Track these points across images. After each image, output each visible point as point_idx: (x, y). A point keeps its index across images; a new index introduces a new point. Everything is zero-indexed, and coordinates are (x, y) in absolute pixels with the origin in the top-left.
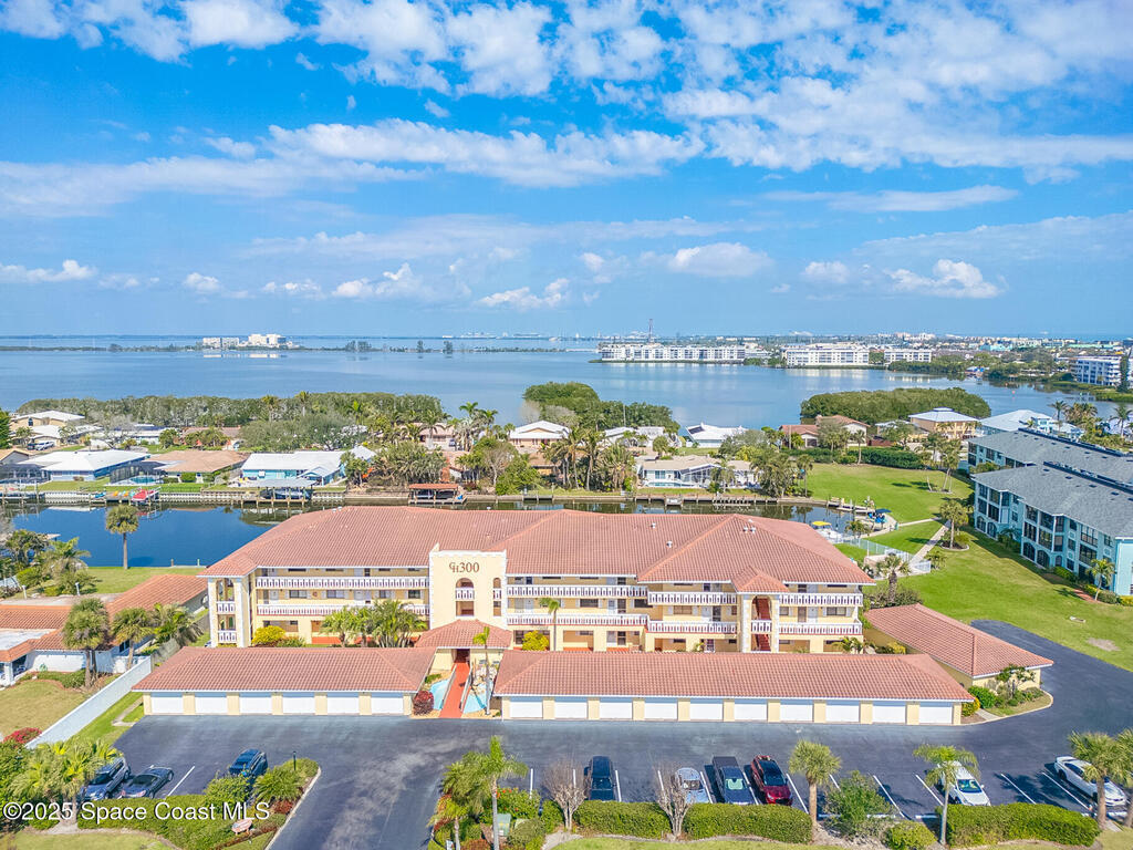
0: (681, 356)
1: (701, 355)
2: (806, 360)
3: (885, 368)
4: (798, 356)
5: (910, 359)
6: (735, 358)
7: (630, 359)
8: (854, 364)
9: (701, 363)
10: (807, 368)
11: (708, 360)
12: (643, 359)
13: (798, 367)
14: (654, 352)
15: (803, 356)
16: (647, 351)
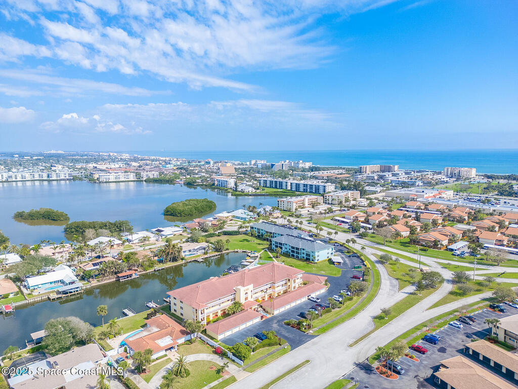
0: (37, 177)
1: (48, 176)
2: (109, 179)
3: (142, 181)
4: (105, 177)
5: (152, 177)
6: (67, 177)
7: (4, 180)
8: (129, 179)
9: (49, 181)
10: (111, 182)
11: (53, 179)
12: (14, 180)
13: (106, 182)
14: (20, 176)
15: (107, 177)
16: (16, 176)
